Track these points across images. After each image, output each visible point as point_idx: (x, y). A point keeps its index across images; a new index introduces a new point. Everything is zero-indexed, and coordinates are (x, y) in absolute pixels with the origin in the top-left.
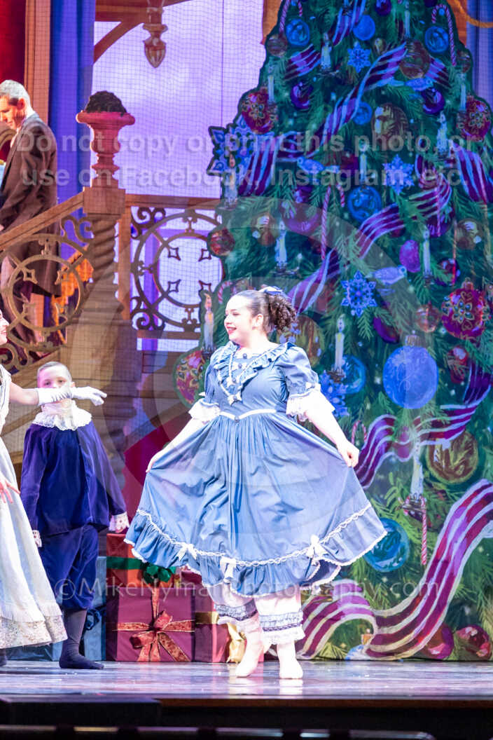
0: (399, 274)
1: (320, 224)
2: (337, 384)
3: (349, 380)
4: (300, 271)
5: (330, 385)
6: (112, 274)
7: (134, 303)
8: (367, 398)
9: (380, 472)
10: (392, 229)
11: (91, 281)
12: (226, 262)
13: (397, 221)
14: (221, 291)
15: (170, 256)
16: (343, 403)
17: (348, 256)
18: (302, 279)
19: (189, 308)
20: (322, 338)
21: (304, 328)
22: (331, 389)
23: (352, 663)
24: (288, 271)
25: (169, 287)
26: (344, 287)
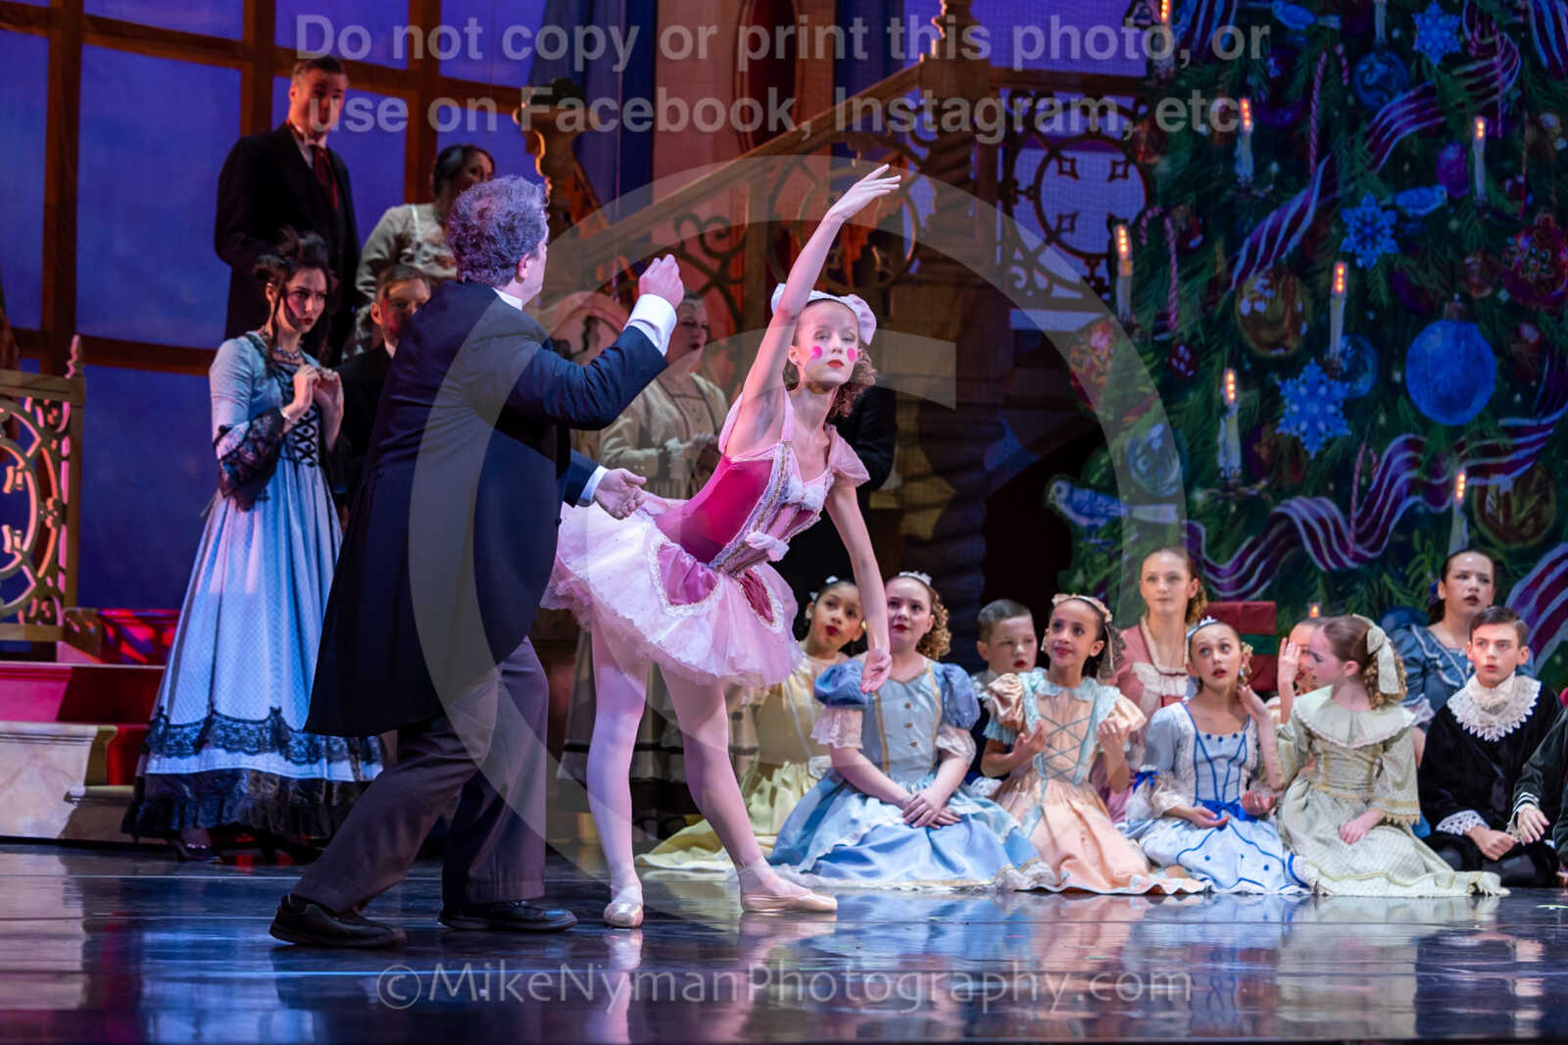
0: (1434, 199)
1: (1309, 111)
2: (1332, 382)
3: (1349, 376)
4: (1274, 191)
5: (1321, 382)
8: (1380, 406)
9: (1399, 528)
10: (1425, 125)
12: (1151, 175)
13: (1432, 110)
14: (1144, 223)
15: (1060, 170)
16: (1341, 414)
17: (1352, 168)
18: (1276, 206)
19: (1091, 259)
20: (1310, 304)
21: (1281, 286)
22: (1323, 390)
24: (1255, 192)
25: (1060, 223)
26: (1345, 220)
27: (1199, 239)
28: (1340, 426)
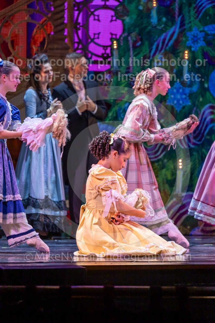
1: (175, 1)
2: (184, 88)
3: (190, 86)
4: (164, 27)
5: (180, 88)
6: (63, 30)
7: (76, 45)
8: (200, 95)
9: (207, 135)
11: (52, 33)
12: (125, 22)
14: (122, 38)
15: (95, 19)
16: (188, 98)
17: (190, 19)
18: (165, 32)
19: (105, 47)
21: (167, 57)
22: (181, 91)
23: (193, 237)
24: (158, 27)
25: (94, 36)
26: (188, 35)
27: (139, 43)
28: (187, 102)
